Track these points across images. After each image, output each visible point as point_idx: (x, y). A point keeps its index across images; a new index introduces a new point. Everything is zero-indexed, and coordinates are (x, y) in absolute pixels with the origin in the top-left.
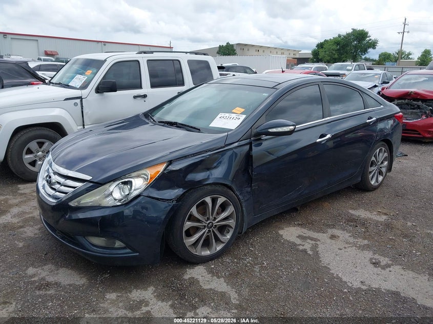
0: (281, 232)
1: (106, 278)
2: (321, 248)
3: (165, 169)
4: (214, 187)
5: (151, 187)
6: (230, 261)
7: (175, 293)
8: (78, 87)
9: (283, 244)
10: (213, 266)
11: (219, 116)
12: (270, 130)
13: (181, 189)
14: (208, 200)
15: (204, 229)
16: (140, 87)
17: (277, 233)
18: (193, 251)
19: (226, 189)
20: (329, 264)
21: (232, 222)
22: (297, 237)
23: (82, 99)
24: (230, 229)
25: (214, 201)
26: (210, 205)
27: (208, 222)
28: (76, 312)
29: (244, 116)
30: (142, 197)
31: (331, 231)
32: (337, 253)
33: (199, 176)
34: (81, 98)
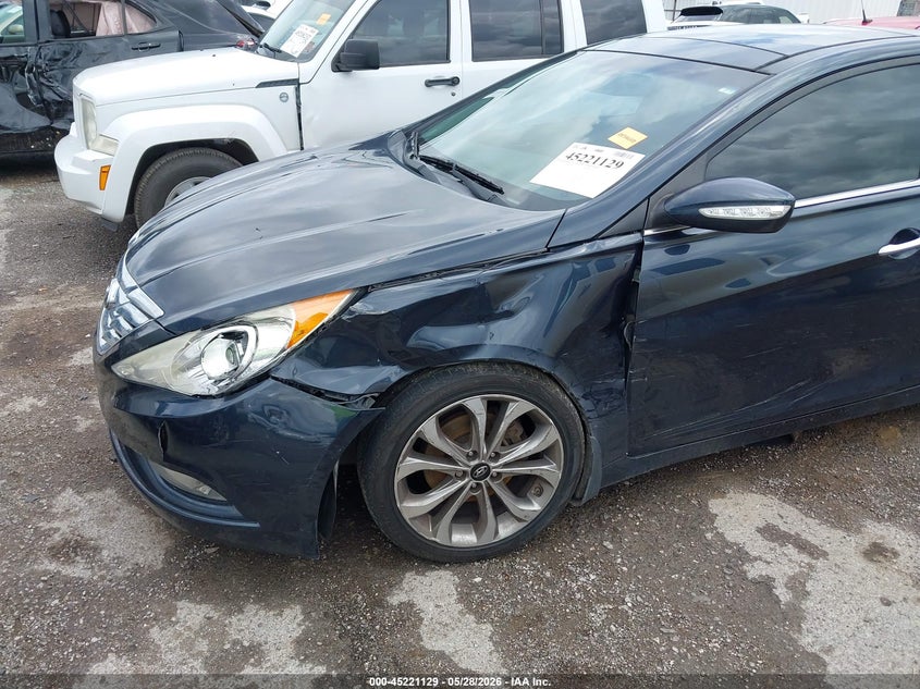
0: (715, 505)
1: (205, 557)
2: (821, 583)
3: (345, 309)
4: (497, 372)
5: (298, 356)
6: (530, 573)
7: (342, 644)
8: (296, 55)
9: (708, 545)
10: (478, 580)
11: (569, 151)
12: (707, 212)
13: (395, 369)
14: (476, 405)
15: (462, 478)
16: (446, 58)
17: (703, 506)
18: (426, 531)
19: (534, 378)
20: (829, 650)
21: (551, 471)
22: (759, 530)
23: (299, 84)
24: (545, 487)
25: (496, 409)
26: (481, 419)
27: (473, 463)
28: (94, 640)
29: (638, 158)
30: (270, 382)
31: (875, 531)
32: (872, 616)
33: (451, 336)
34: (296, 82)
